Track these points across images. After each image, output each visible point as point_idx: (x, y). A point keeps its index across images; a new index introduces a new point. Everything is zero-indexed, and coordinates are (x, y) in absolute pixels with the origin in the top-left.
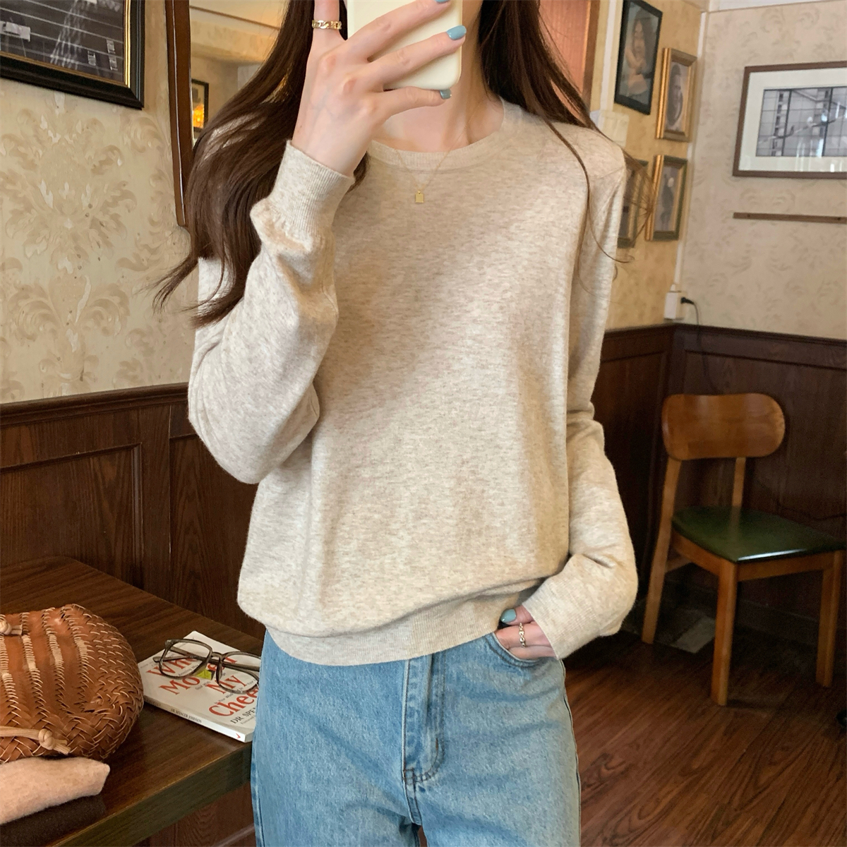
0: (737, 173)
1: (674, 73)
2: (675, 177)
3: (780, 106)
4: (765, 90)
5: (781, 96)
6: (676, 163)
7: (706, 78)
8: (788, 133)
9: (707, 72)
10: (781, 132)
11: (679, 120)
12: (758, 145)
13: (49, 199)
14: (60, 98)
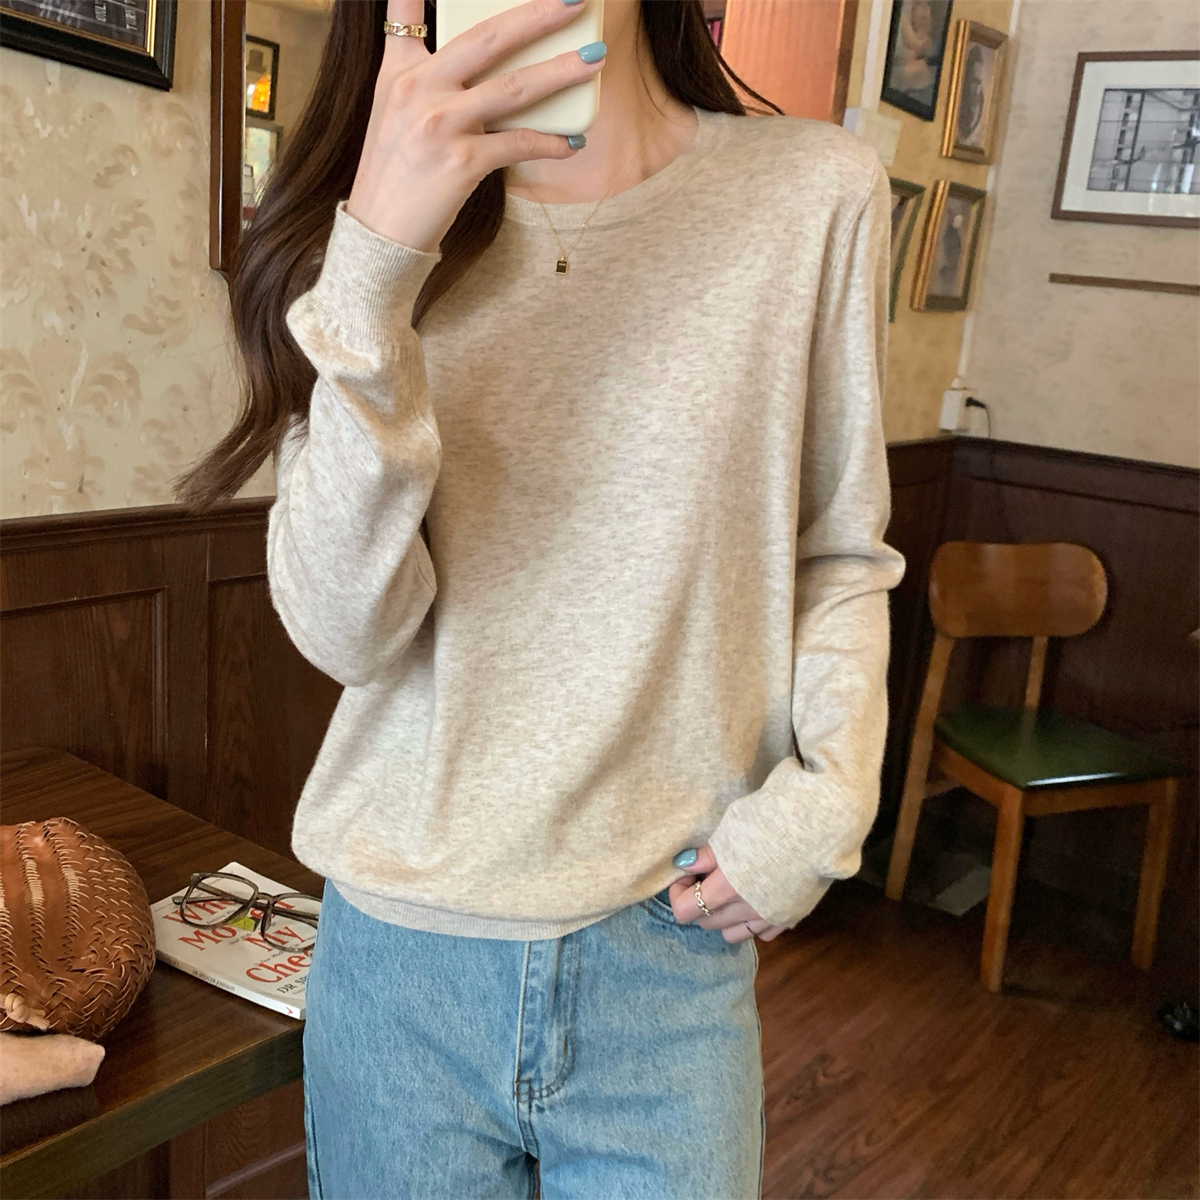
0: (1059, 214)
1: (973, 60)
2: (966, 214)
3: (1126, 115)
4: (1107, 90)
5: (1129, 99)
6: (968, 196)
7: (1019, 70)
8: (1135, 157)
9: (1022, 60)
10: (1126, 154)
11: (977, 130)
12: (1090, 173)
13: (32, 222)
14: (54, 69)
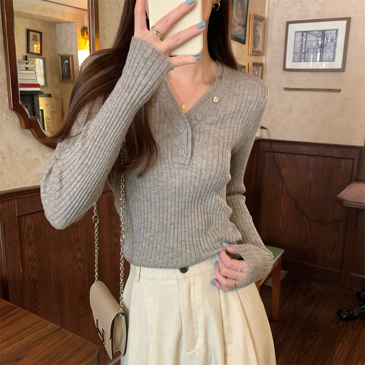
0: (285, 69)
1: (255, 25)
2: (258, 71)
3: (302, 39)
4: (296, 32)
5: (303, 35)
6: (258, 65)
7: (269, 27)
8: (306, 51)
9: (270, 24)
10: (303, 51)
12: (293, 57)
